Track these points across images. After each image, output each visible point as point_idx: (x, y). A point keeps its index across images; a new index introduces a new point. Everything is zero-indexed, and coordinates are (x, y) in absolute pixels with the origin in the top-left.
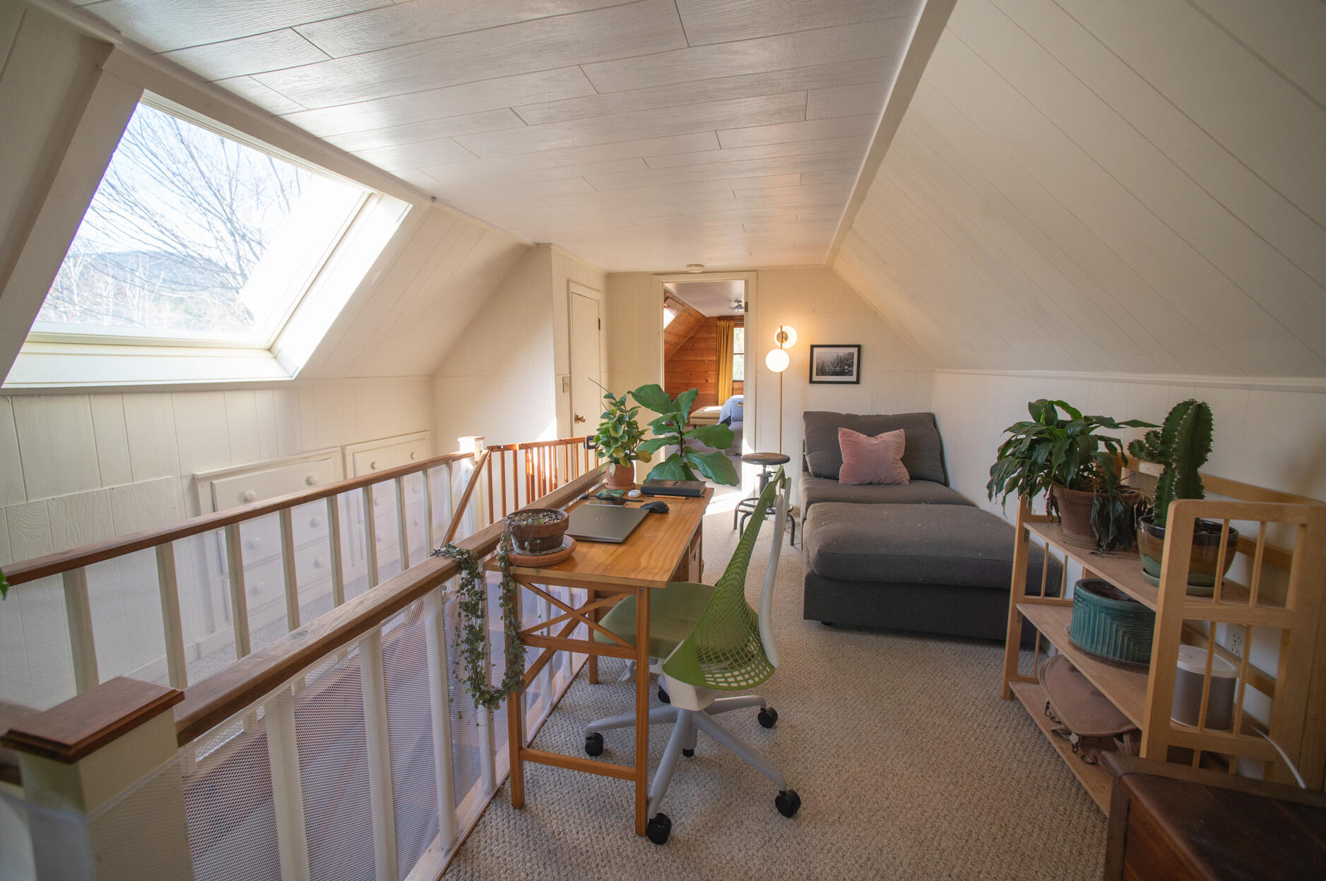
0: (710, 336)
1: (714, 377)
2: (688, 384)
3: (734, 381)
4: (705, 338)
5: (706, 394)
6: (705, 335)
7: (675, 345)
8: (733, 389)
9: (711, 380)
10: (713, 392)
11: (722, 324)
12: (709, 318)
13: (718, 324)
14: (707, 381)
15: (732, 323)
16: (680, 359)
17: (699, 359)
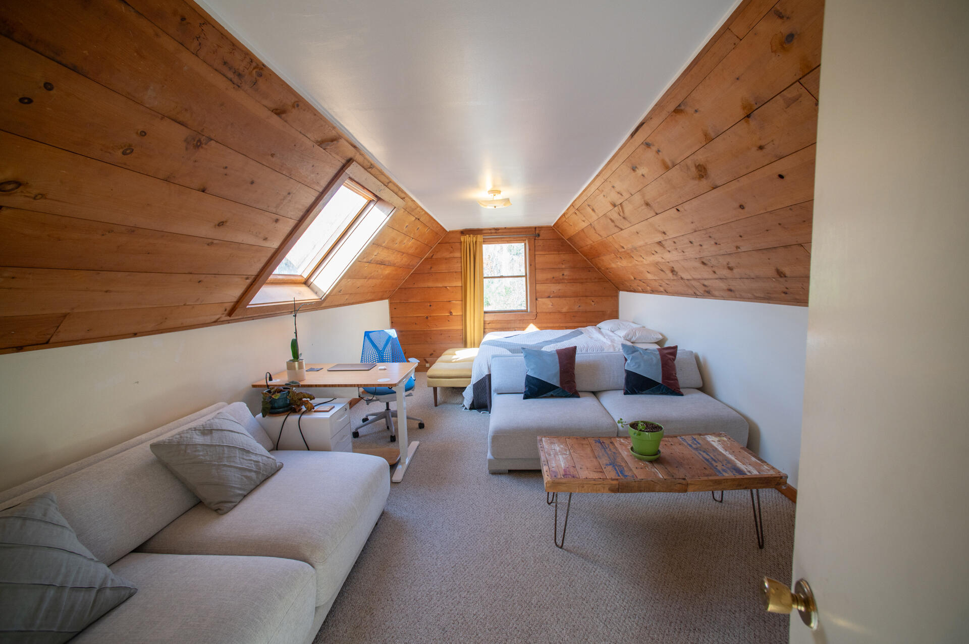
0: (451, 255)
1: (459, 307)
2: (427, 318)
3: (485, 312)
4: (446, 259)
5: (449, 331)
6: (446, 255)
7: (407, 267)
8: (485, 322)
9: (457, 312)
10: (460, 327)
11: (467, 239)
12: (450, 232)
13: (462, 240)
14: (451, 313)
15: (480, 238)
16: (415, 286)
17: (440, 285)
